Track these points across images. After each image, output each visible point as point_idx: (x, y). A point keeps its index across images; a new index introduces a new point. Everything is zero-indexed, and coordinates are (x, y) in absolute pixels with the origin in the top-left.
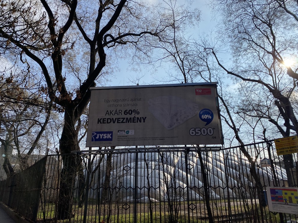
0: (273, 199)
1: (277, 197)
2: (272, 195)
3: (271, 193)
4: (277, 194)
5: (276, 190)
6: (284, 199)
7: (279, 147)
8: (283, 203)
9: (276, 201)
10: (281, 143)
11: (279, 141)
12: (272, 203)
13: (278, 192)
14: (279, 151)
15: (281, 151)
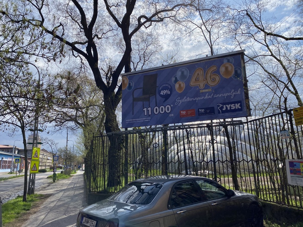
0: (292, 172)
1: (295, 169)
2: (290, 168)
3: (290, 166)
4: (295, 167)
5: (294, 163)
6: (301, 172)
7: (297, 117)
8: (300, 176)
9: (295, 174)
10: (299, 113)
11: (297, 111)
12: (291, 176)
13: (296, 165)
14: (297, 121)
15: (299, 121)
